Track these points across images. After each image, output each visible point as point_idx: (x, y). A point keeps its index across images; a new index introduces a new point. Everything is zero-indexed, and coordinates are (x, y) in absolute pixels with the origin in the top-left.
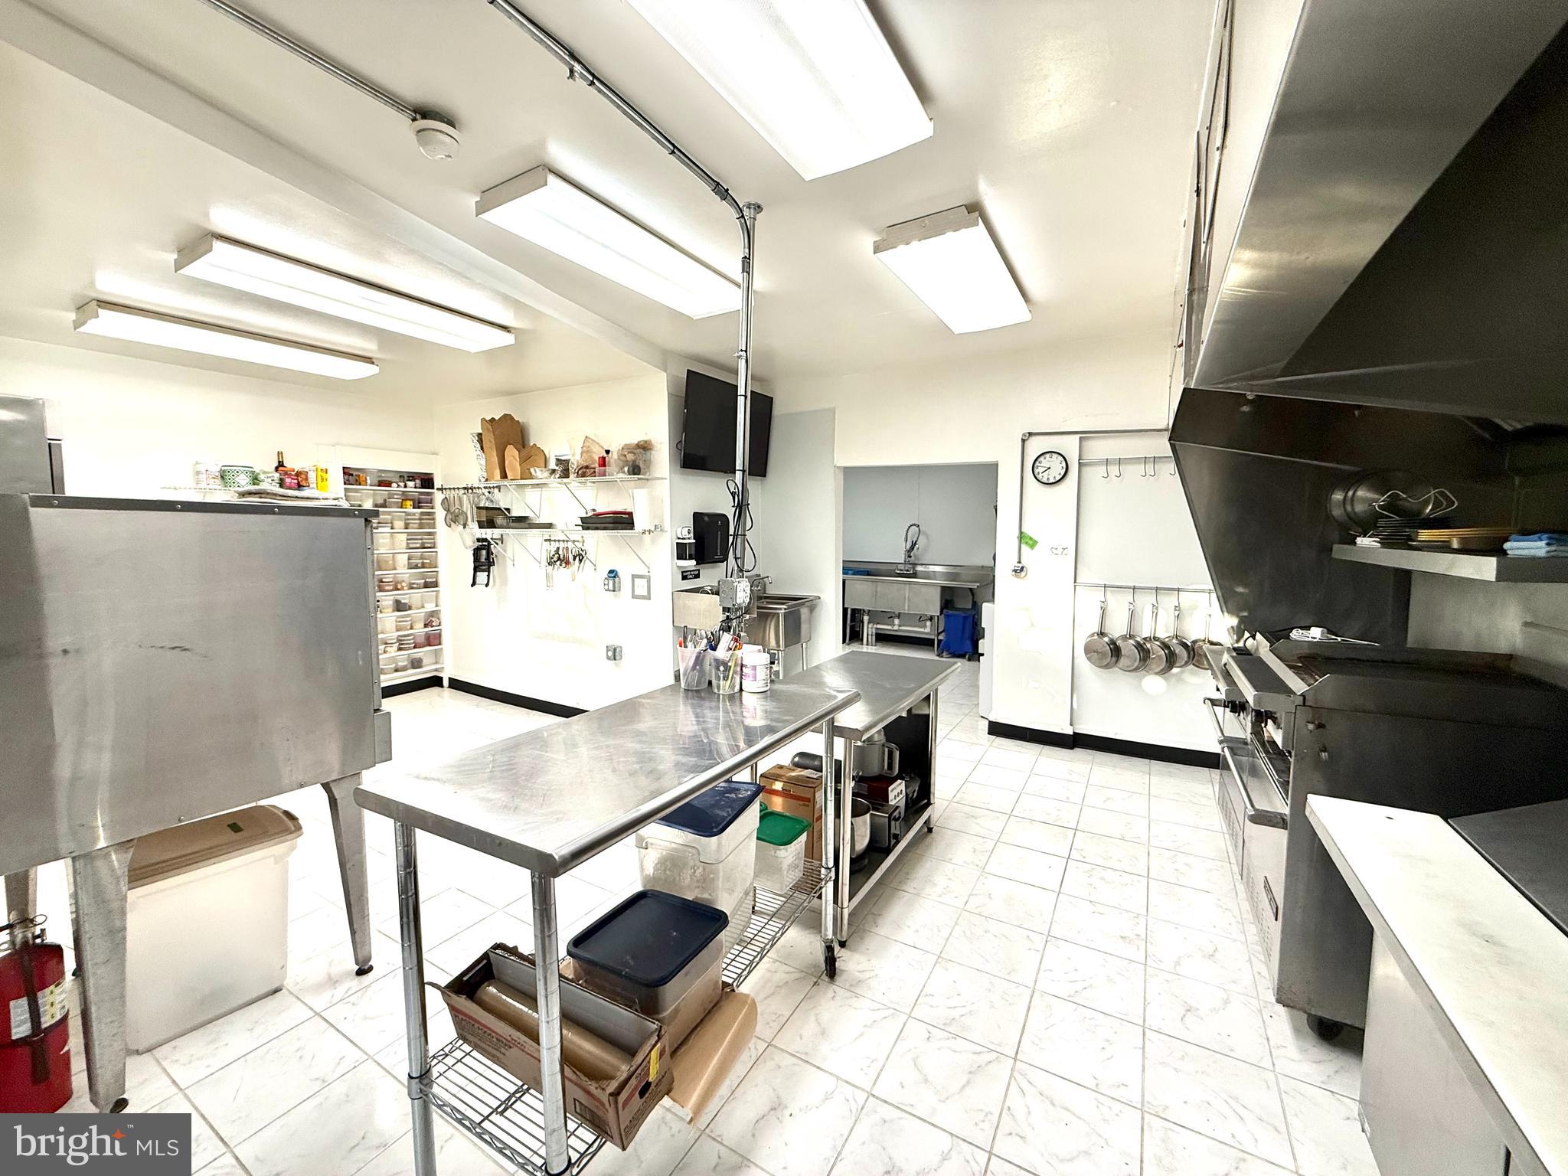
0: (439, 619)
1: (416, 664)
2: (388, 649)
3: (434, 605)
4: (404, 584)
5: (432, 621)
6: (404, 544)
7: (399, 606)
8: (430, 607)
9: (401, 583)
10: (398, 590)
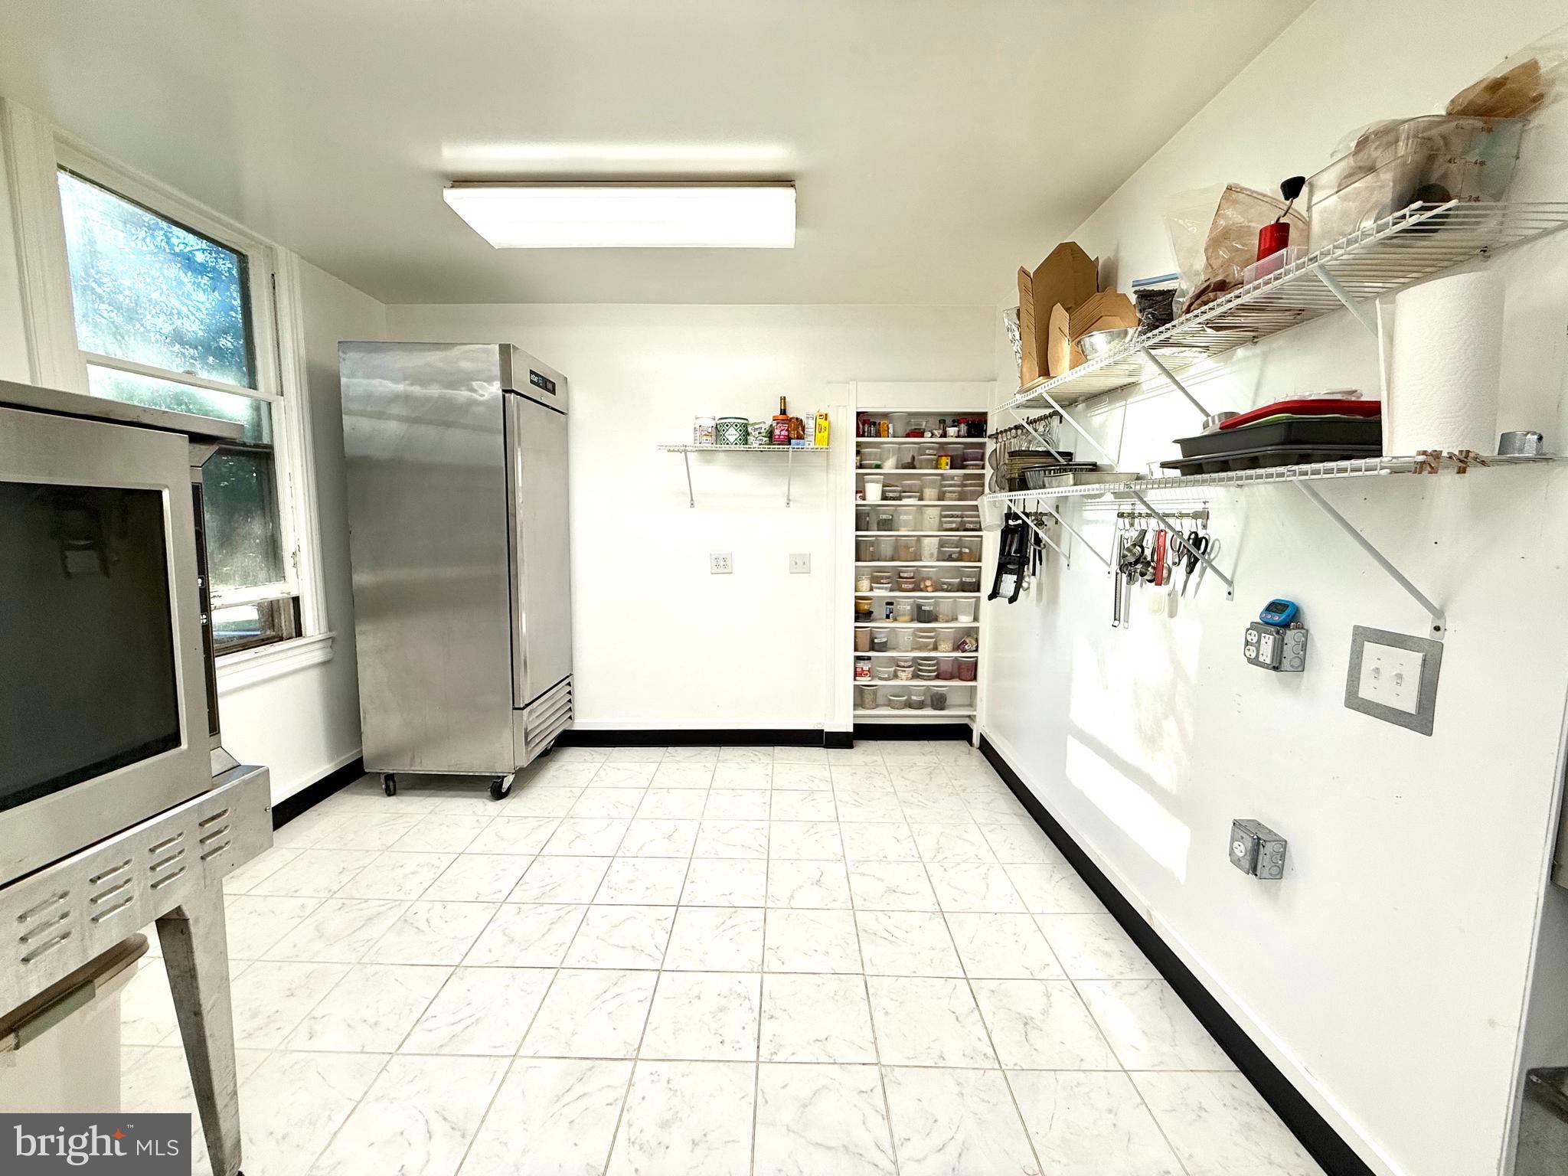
0: (977, 640)
1: (939, 702)
2: (900, 674)
3: (971, 618)
4: (928, 583)
5: (965, 643)
6: (935, 522)
7: (922, 615)
8: (965, 621)
9: (924, 579)
10: (921, 590)
